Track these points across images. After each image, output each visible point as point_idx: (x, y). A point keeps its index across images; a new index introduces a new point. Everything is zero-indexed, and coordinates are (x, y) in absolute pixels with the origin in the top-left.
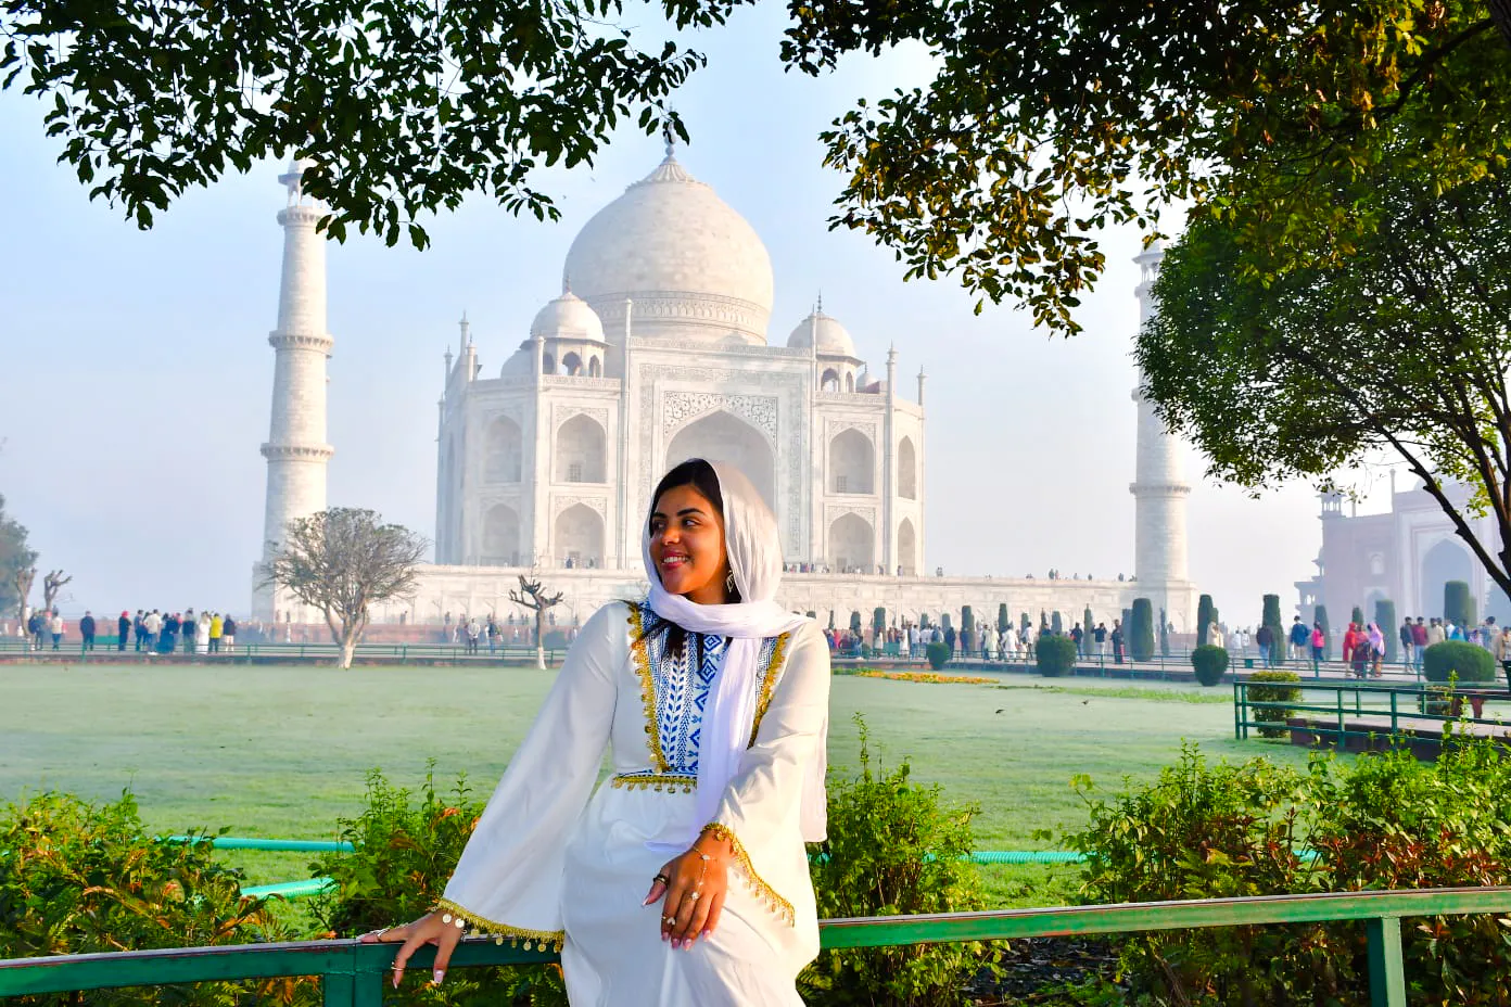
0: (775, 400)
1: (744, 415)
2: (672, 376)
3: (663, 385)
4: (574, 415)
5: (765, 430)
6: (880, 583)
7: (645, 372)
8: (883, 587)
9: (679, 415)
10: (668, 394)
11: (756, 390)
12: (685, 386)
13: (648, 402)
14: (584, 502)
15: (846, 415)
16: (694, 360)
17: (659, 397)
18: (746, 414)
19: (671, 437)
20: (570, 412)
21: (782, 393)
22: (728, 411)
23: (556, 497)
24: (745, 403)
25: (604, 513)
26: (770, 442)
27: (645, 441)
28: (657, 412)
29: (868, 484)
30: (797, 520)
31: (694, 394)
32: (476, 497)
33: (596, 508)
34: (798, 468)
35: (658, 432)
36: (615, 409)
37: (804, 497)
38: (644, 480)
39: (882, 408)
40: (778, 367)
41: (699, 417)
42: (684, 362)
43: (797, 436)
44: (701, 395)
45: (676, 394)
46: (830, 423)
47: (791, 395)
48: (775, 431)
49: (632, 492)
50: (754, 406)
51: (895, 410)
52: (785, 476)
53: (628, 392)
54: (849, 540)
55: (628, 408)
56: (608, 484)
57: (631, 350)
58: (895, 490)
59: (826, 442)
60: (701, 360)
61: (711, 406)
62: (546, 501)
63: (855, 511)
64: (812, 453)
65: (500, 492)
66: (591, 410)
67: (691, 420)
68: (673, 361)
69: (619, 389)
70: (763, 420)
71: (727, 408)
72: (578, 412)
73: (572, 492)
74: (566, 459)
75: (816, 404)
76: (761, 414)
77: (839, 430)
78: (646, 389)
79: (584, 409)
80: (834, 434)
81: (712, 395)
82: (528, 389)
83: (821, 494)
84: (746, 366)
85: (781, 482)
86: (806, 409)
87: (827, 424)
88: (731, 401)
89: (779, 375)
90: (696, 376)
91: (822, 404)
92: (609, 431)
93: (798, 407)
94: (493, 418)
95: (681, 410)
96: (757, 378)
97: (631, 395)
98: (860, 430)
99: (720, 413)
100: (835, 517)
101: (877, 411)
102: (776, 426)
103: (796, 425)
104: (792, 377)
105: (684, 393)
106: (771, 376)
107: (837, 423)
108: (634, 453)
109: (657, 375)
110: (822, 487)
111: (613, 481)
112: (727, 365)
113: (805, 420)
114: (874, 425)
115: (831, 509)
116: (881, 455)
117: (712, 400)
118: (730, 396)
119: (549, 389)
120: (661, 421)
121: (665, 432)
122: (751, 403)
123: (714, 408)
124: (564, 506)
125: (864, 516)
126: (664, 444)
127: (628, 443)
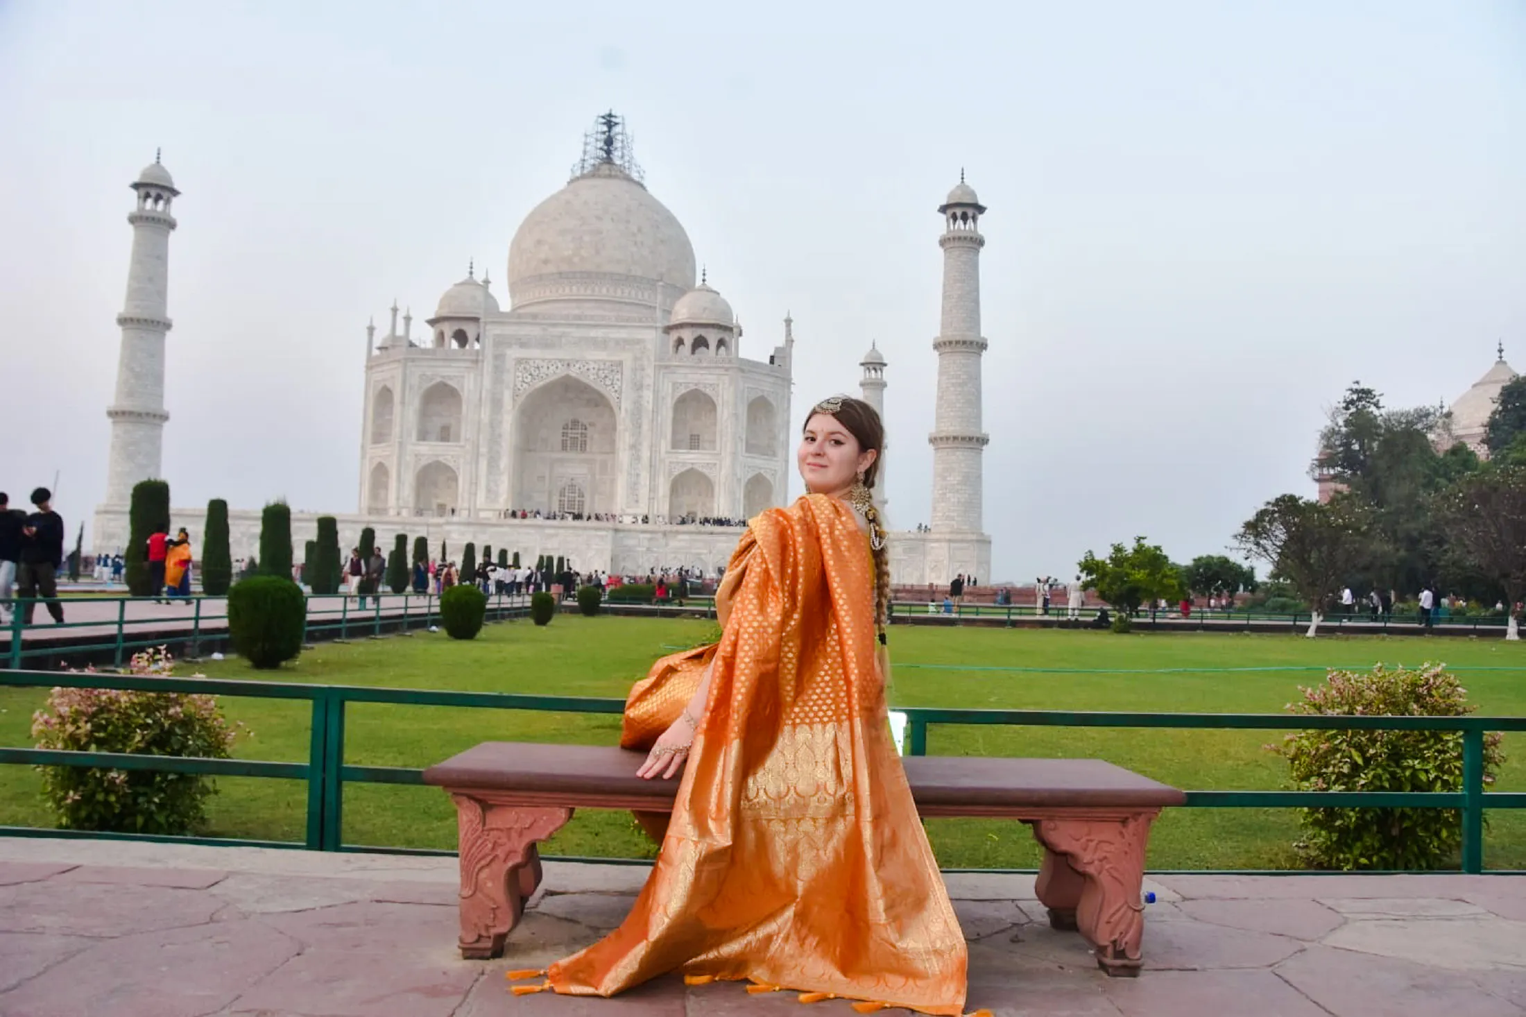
0: (620, 363)
1: (590, 379)
2: (523, 345)
3: (513, 353)
4: (434, 382)
5: (609, 392)
6: (644, 532)
7: (500, 342)
8: (648, 536)
9: (529, 380)
10: (519, 361)
11: (602, 355)
12: (536, 353)
13: (498, 370)
14: (441, 459)
15: (690, 376)
16: (545, 330)
17: (510, 364)
18: (592, 377)
19: (520, 400)
20: (432, 379)
21: (627, 357)
22: (573, 375)
23: (416, 455)
24: (591, 367)
25: (458, 469)
26: (613, 403)
27: (497, 404)
28: (508, 378)
29: (714, 442)
30: (638, 475)
31: (543, 360)
32: (368, 456)
33: (451, 464)
34: (640, 427)
35: (507, 396)
36: (472, 375)
37: (645, 454)
38: (495, 440)
39: (727, 369)
40: (623, 334)
41: (548, 380)
42: (535, 331)
43: (640, 397)
44: (550, 361)
45: (527, 360)
46: (674, 384)
47: (636, 359)
48: (619, 392)
49: (483, 450)
50: (599, 370)
51: (742, 371)
52: (627, 434)
53: (483, 361)
54: (700, 495)
55: (482, 375)
56: (462, 443)
57: (486, 323)
58: (742, 447)
59: (669, 403)
60: (551, 329)
61: (558, 371)
62: (408, 458)
63: (696, 467)
64: (655, 411)
65: (381, 452)
66: (450, 378)
67: (541, 383)
68: (524, 331)
69: (474, 358)
70: (608, 382)
71: (574, 372)
72: (439, 380)
73: (431, 450)
74: (436, 423)
75: (660, 367)
76: (606, 377)
77: (683, 391)
78: (499, 357)
79: (443, 377)
80: (678, 394)
81: (560, 360)
82: (399, 361)
83: (663, 450)
84: (593, 333)
85: (624, 439)
86: (650, 371)
87: (670, 384)
88: (577, 366)
89: (626, 341)
90: (546, 344)
91: (667, 367)
92: (465, 395)
93: (643, 369)
94: (380, 386)
95: (531, 374)
96: (602, 344)
97: (485, 364)
98: (703, 390)
99: (568, 377)
100: (676, 473)
101: (722, 372)
102: (621, 387)
103: (639, 387)
104: (639, 342)
105: (534, 360)
106: (617, 342)
107: (681, 384)
108: (485, 415)
109: (510, 345)
110: (665, 444)
111: (467, 440)
112: (577, 333)
113: (649, 381)
114: (718, 385)
115: (673, 466)
116: (724, 413)
117: (559, 365)
118: (577, 361)
119: (413, 360)
120: (512, 386)
121: (515, 396)
122: (596, 367)
123: (562, 372)
124: (424, 462)
125: (706, 471)
126: (514, 407)
127: (480, 405)
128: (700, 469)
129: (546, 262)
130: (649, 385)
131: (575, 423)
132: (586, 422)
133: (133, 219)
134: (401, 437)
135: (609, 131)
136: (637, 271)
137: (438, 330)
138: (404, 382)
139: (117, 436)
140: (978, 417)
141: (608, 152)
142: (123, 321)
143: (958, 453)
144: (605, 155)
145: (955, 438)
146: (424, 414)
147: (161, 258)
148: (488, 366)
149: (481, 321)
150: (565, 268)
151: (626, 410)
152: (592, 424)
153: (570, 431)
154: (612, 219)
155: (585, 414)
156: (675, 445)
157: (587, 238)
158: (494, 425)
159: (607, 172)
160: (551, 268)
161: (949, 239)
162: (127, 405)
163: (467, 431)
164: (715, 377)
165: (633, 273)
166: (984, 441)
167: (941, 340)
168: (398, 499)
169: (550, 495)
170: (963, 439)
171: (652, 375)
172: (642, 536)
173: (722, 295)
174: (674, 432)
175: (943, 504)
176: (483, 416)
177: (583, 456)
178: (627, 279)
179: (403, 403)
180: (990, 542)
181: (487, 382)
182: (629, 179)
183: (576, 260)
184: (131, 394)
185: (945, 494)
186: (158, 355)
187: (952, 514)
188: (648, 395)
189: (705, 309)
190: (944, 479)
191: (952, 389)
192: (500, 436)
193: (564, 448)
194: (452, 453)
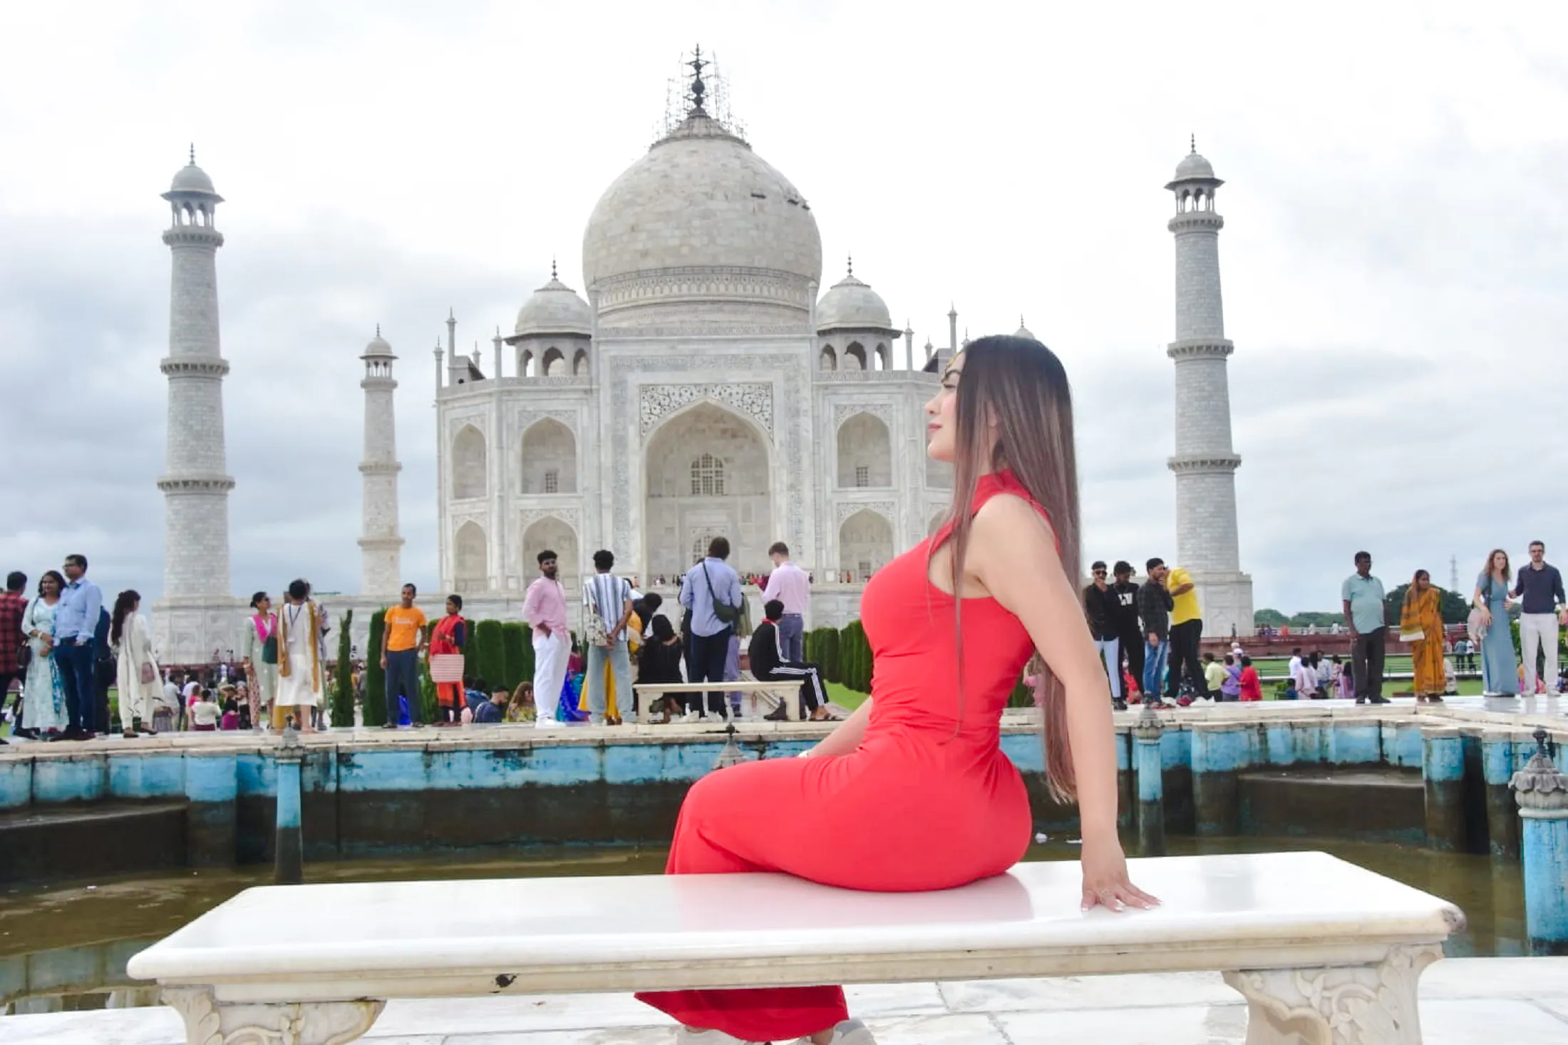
0: (769, 386)
1: (733, 407)
2: (647, 367)
3: (636, 378)
4: (538, 419)
5: (758, 422)
7: (618, 366)
9: (657, 412)
10: (644, 388)
11: (747, 376)
12: (662, 377)
13: (619, 402)
14: (553, 514)
15: (856, 397)
16: (673, 348)
17: (633, 392)
18: (735, 404)
19: (649, 436)
20: (535, 416)
21: (776, 377)
22: (713, 402)
23: (522, 511)
24: (734, 392)
25: (577, 526)
26: (764, 435)
27: (619, 443)
28: (632, 409)
29: (888, 476)
30: (800, 522)
31: (674, 385)
32: (448, 514)
33: (567, 521)
34: (799, 462)
35: (632, 431)
36: (585, 409)
37: (808, 494)
38: (620, 486)
39: (900, 386)
40: (771, 349)
41: (681, 411)
42: (661, 350)
43: (797, 425)
44: (682, 386)
45: (654, 387)
46: (837, 407)
47: (788, 379)
48: (770, 420)
49: (607, 500)
50: (744, 394)
51: (917, 386)
52: (784, 472)
53: (598, 390)
54: (873, 540)
55: (598, 407)
56: (580, 493)
57: (598, 343)
58: (922, 481)
59: (833, 431)
60: (681, 347)
61: (694, 398)
62: (512, 516)
63: (870, 507)
64: (816, 443)
65: (469, 509)
66: (557, 412)
67: (672, 416)
68: (648, 351)
69: (588, 387)
70: (756, 409)
71: (713, 399)
72: (544, 415)
73: (537, 503)
74: (540, 468)
75: (819, 387)
76: (753, 403)
77: (848, 415)
78: (619, 384)
79: (550, 412)
80: (843, 420)
81: (696, 385)
82: (490, 394)
83: (829, 490)
84: (734, 350)
85: (779, 479)
86: (806, 393)
87: (832, 408)
88: (717, 392)
89: (773, 357)
90: (676, 365)
91: (826, 387)
92: (578, 434)
93: (798, 391)
94: (460, 427)
95: (660, 404)
96: (747, 362)
97: (602, 393)
98: (873, 412)
99: (705, 405)
100: (847, 515)
101: (895, 390)
102: (772, 415)
103: (795, 413)
104: (789, 358)
105: (663, 386)
106: (764, 359)
107: (845, 407)
108: (607, 458)
109: (630, 368)
110: (831, 481)
111: (585, 490)
112: (712, 350)
113: (806, 405)
114: (890, 406)
115: (842, 507)
116: (899, 440)
117: (695, 392)
118: (716, 386)
119: (510, 392)
120: (637, 419)
121: (642, 431)
122: (741, 392)
123: (698, 399)
124: (532, 520)
125: (881, 511)
126: (641, 445)
127: (599, 446)
128: (876, 510)
129: (645, 254)
130: (806, 411)
131: (707, 458)
132: (720, 457)
133: (169, 238)
134: (501, 490)
135: (698, 73)
136: (760, 261)
137: (522, 351)
138: (500, 419)
139: (176, 512)
140: (1228, 435)
141: (699, 101)
142: (168, 368)
143: (1207, 480)
144: (694, 106)
145: (1203, 463)
146: (526, 460)
147: (208, 285)
148: (605, 396)
149: (592, 339)
150: (670, 262)
151: (781, 444)
152: (727, 460)
153: (701, 470)
154: (726, 197)
155: (718, 448)
156: (842, 482)
157: (696, 223)
158: (618, 469)
159: (704, 131)
160: (651, 263)
161: (1182, 223)
162: (188, 473)
163: (585, 478)
164: (885, 396)
165: (756, 264)
166: (1235, 463)
167: (1178, 346)
168: (503, 567)
169: (682, 551)
170: (1213, 463)
171: (809, 397)
172: (841, 598)
173: (873, 289)
174: (840, 466)
175: (1192, 541)
176: (603, 459)
177: (720, 500)
178: (750, 272)
179: (500, 448)
180: (1251, 583)
181: (606, 417)
182: (727, 137)
183: (685, 250)
184: (192, 459)
185: (1195, 529)
186: (214, 408)
187: (1204, 553)
188: (806, 423)
189: (858, 309)
190: (1192, 510)
191: (1196, 404)
192: (626, 482)
193: (695, 491)
194: (568, 507)
